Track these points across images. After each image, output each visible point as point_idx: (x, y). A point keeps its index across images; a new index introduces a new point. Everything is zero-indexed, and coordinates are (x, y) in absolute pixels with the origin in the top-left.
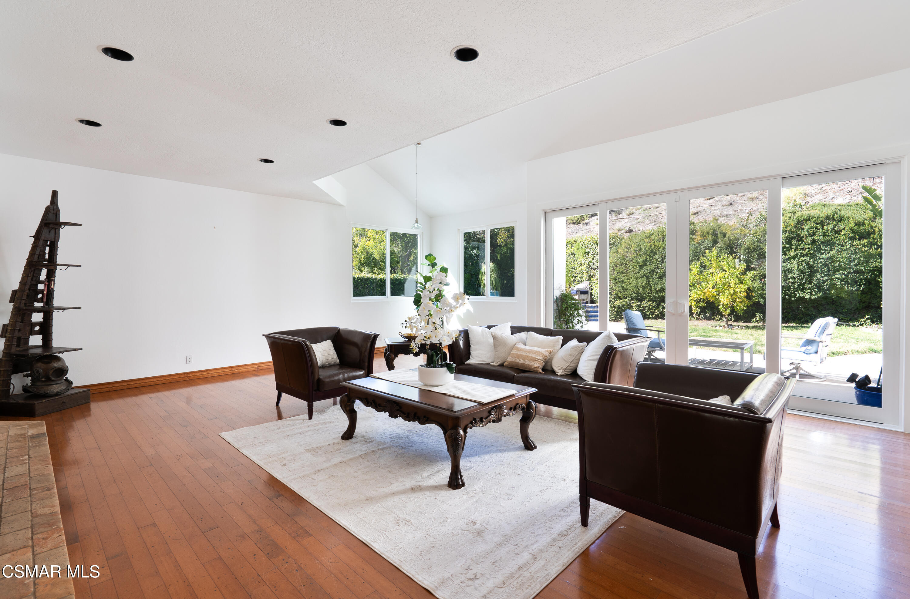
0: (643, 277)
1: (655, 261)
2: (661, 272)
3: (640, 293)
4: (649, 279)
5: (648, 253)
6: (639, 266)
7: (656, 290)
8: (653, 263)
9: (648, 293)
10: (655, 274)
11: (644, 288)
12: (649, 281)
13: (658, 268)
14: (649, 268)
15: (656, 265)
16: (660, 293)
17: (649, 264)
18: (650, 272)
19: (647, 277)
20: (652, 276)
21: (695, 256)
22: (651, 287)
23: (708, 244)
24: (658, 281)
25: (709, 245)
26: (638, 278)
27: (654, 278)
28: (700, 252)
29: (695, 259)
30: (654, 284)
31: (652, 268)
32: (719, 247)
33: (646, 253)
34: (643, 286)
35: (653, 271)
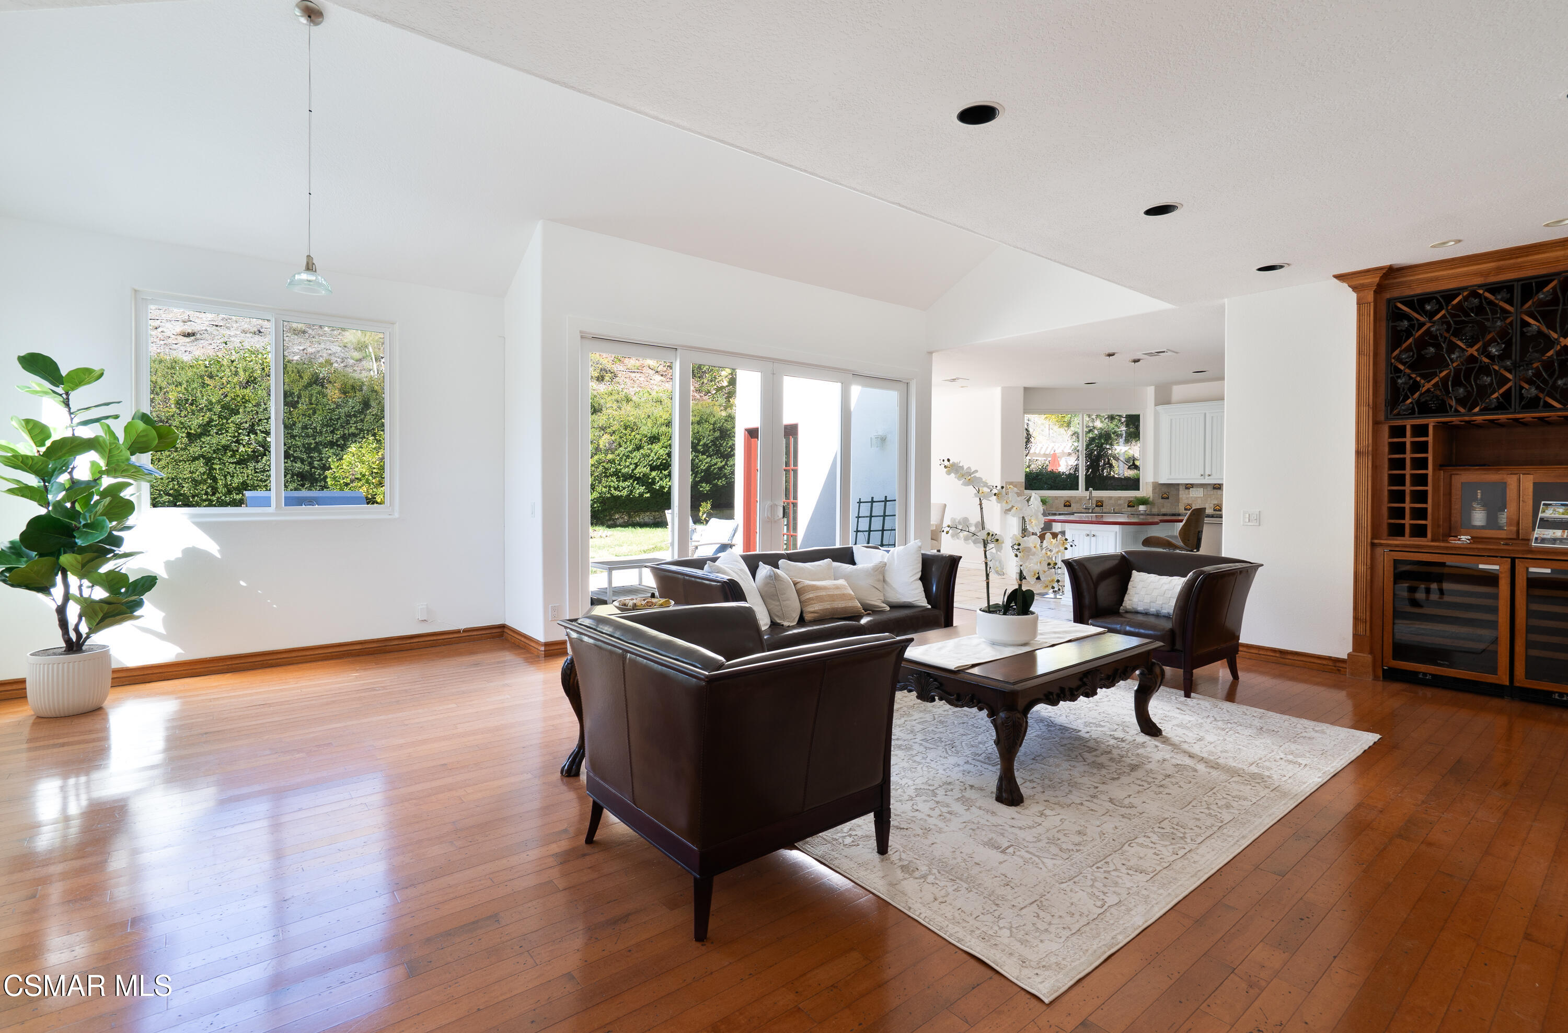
0: (195, 459)
1: (232, 428)
2: (246, 451)
3: (183, 495)
4: (213, 464)
5: (218, 408)
6: (189, 435)
7: (227, 488)
8: (227, 431)
9: (206, 493)
10: (229, 454)
11: (196, 483)
12: (211, 469)
13: (238, 442)
14: (213, 440)
15: (234, 437)
16: (237, 494)
17: (217, 433)
18: (218, 449)
19: (208, 461)
20: (220, 459)
21: (327, 426)
22: (215, 480)
23: (353, 407)
24: (235, 468)
25: (357, 408)
26: (180, 461)
27: (224, 464)
28: (339, 419)
29: (327, 430)
30: (225, 476)
31: (223, 442)
32: (373, 415)
33: (210, 410)
34: (194, 480)
35: (226, 448)
